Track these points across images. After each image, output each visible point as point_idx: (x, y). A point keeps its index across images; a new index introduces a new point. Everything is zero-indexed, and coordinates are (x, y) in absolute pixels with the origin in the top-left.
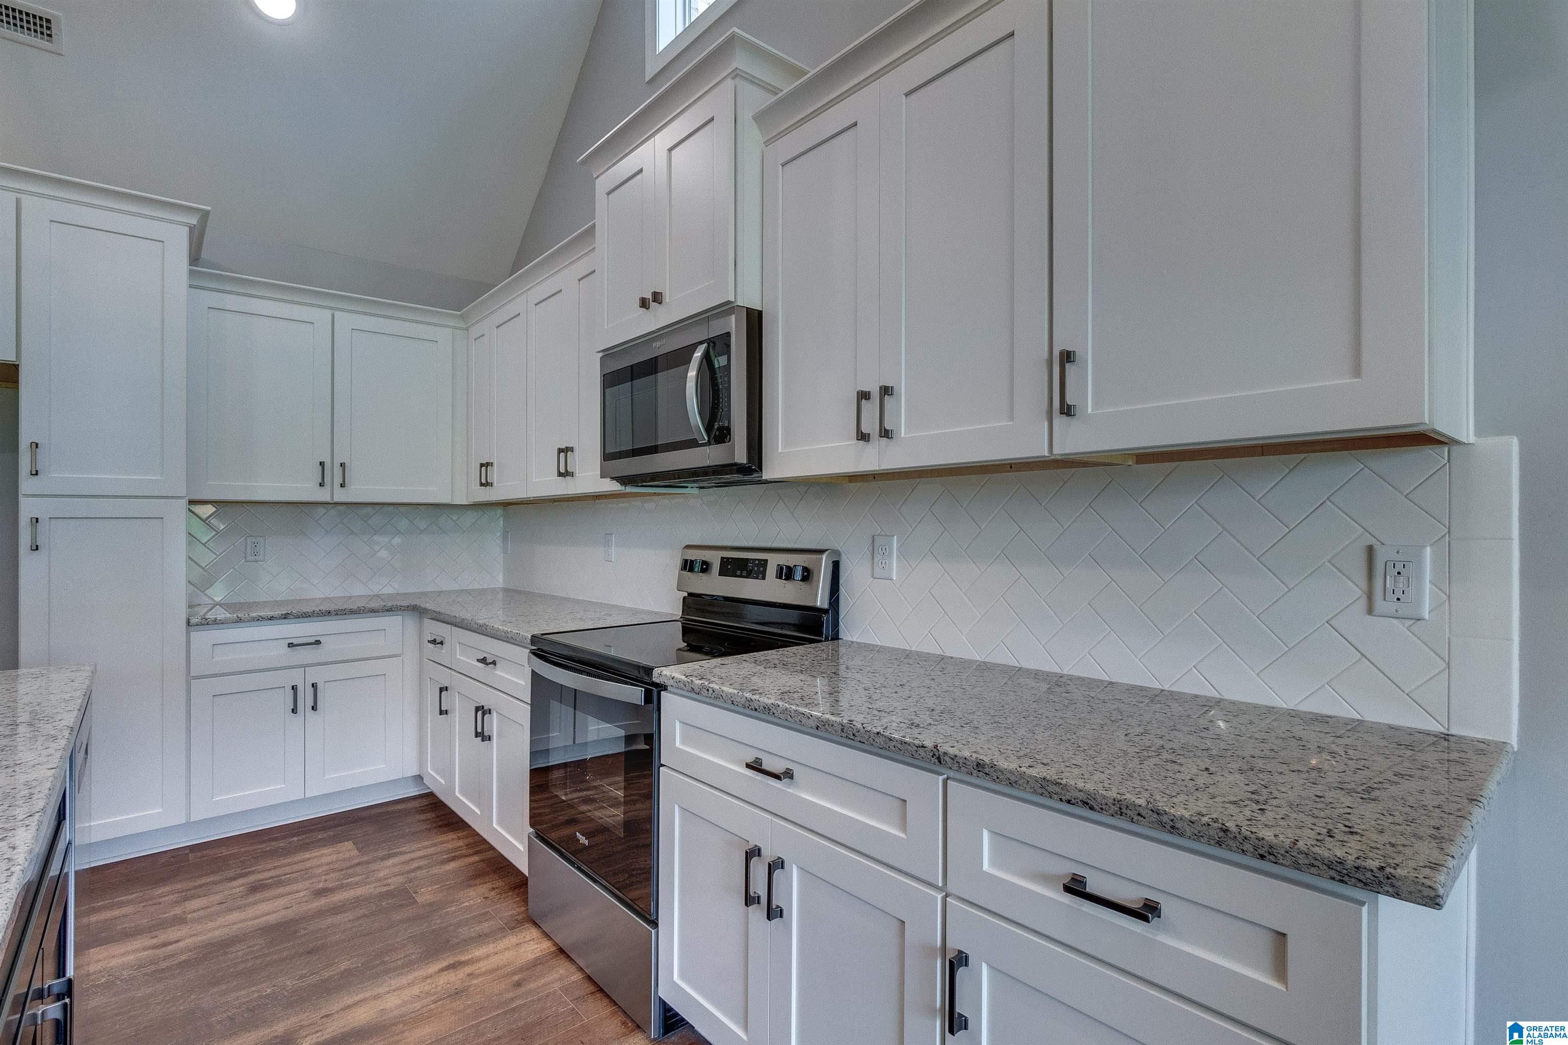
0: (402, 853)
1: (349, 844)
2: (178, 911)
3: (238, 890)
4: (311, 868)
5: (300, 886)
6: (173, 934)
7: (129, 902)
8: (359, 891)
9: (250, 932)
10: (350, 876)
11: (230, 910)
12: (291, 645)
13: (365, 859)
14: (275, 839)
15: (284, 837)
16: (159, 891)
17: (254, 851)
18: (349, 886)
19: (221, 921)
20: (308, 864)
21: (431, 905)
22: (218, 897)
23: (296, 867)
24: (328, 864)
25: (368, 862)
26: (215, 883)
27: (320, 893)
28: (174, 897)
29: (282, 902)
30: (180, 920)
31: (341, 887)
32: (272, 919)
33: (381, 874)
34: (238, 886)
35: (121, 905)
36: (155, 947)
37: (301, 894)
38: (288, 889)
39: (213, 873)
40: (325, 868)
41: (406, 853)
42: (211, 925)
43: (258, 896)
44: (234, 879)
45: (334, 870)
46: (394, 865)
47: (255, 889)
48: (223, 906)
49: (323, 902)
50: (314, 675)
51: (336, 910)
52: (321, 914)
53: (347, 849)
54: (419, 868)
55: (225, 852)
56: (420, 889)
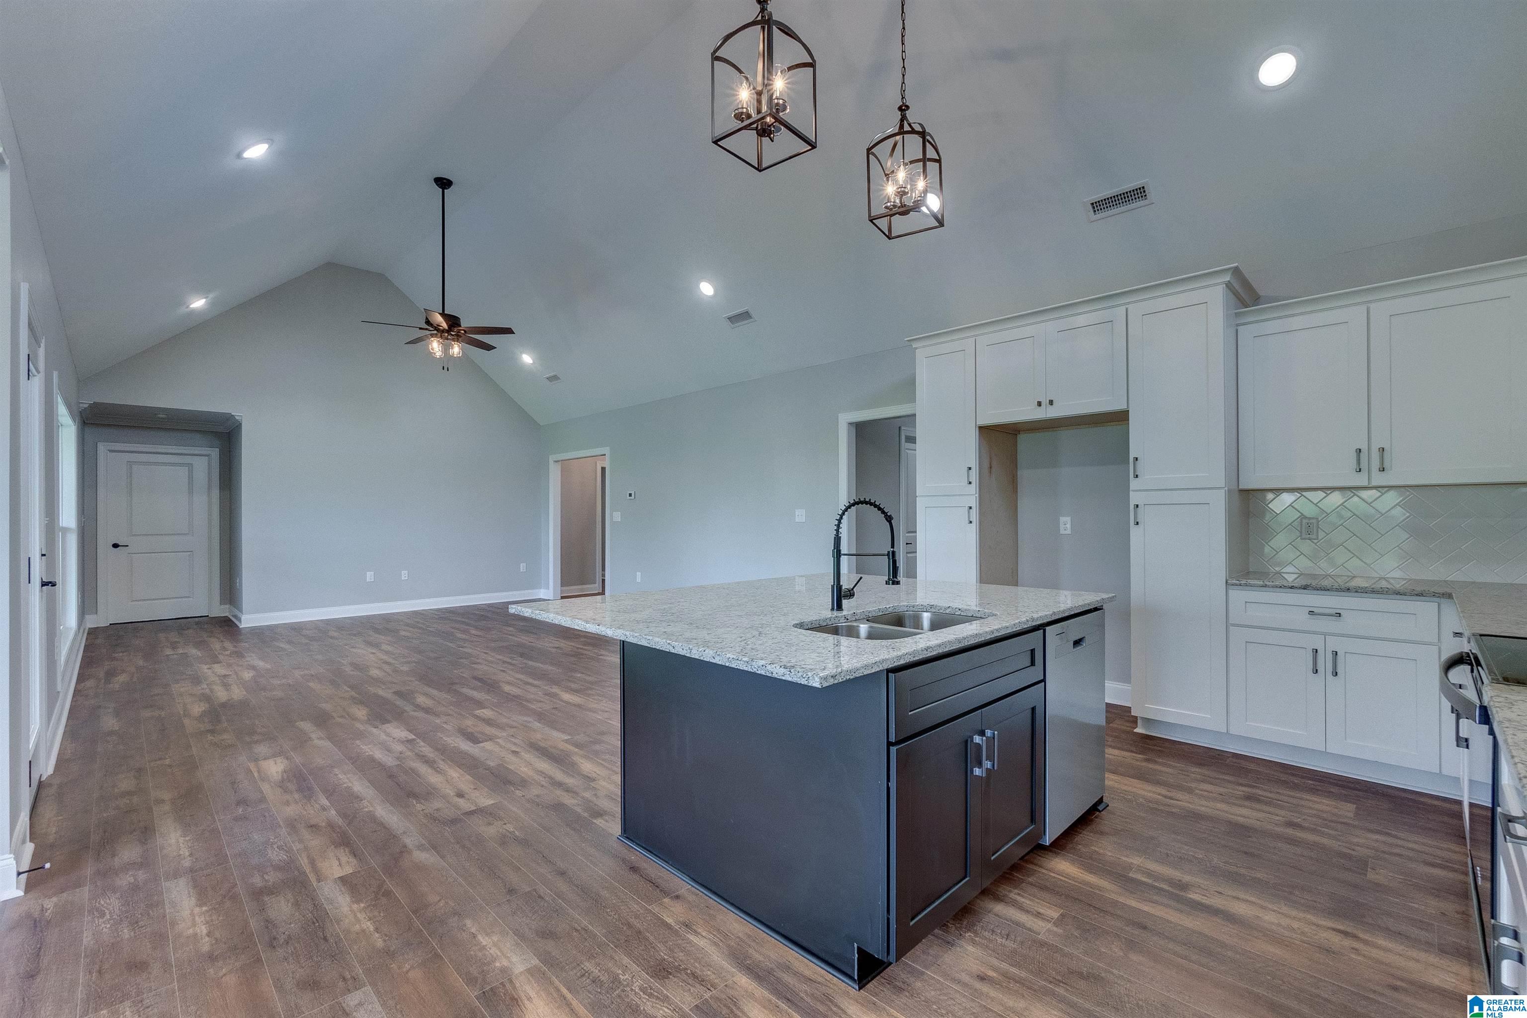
0: (1396, 837)
1: (1352, 807)
2: (1193, 785)
3: (1240, 793)
4: (1303, 806)
5: (1283, 813)
6: (1179, 795)
7: (1174, 767)
8: (1325, 841)
9: (1222, 820)
10: (1328, 827)
11: (1223, 801)
12: (1311, 613)
13: (1356, 823)
14: (1293, 775)
15: (1303, 777)
16: (1193, 769)
17: (1273, 775)
18: (1322, 834)
19: (1211, 804)
20: (1303, 803)
21: (1378, 885)
22: (1222, 790)
23: (1291, 800)
24: (1319, 810)
25: (1354, 826)
26: (1229, 782)
27: (1291, 824)
28: (1199, 777)
29: (1261, 815)
30: (1190, 791)
31: (1313, 831)
32: (1241, 820)
33: (1356, 840)
34: (1241, 790)
35: (1169, 766)
36: (1165, 797)
37: (1277, 818)
38: (1271, 809)
39: (1233, 775)
40: (1315, 812)
41: (1400, 838)
42: (1204, 803)
43: (1247, 803)
44: (1241, 785)
45: (1319, 817)
46: (1377, 841)
47: (1248, 798)
48: (1221, 797)
49: (1290, 831)
50: (1333, 644)
51: (1292, 841)
52: (1278, 837)
53: (1347, 810)
54: (1400, 855)
55: (1252, 766)
56: (1380, 869)
